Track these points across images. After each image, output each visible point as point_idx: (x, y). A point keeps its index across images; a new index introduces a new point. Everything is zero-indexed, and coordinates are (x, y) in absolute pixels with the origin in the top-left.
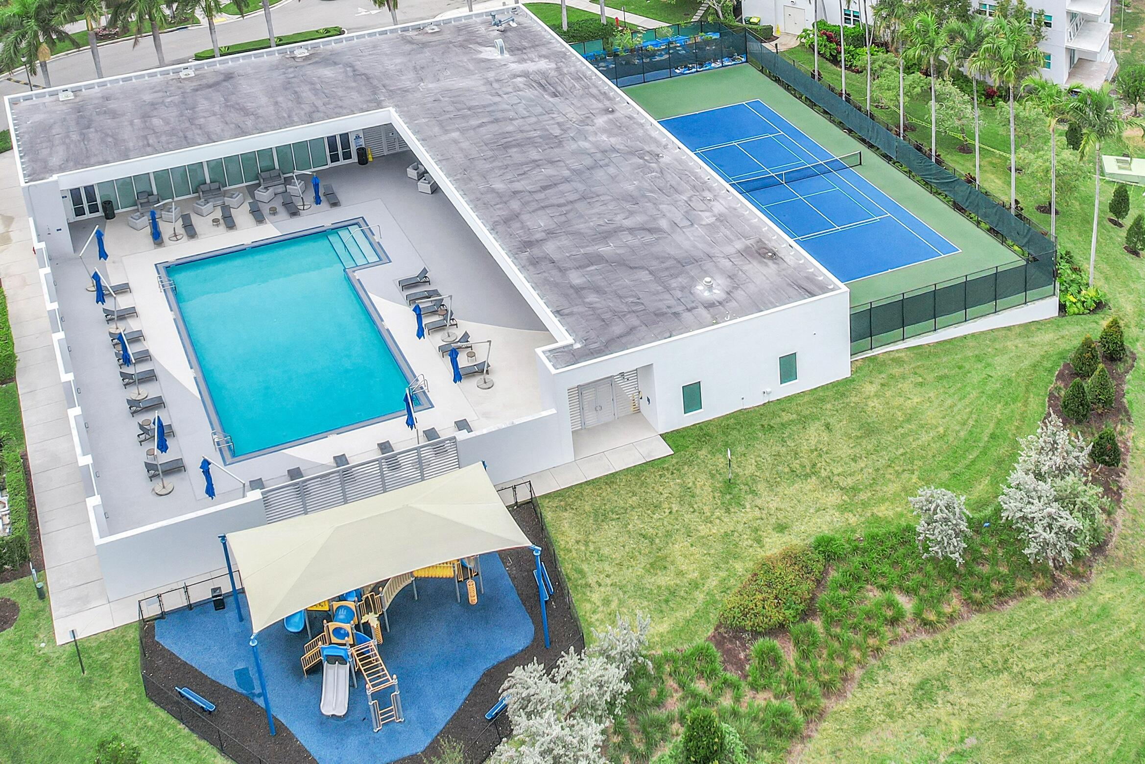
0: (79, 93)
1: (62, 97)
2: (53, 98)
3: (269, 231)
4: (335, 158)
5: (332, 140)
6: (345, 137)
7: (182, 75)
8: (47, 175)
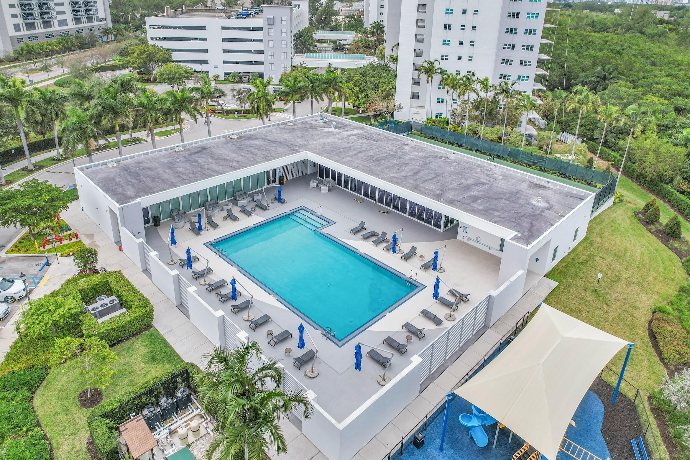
0: (119, 163)
1: (110, 165)
2: (105, 166)
4: (269, 183)
5: (268, 172)
6: (274, 171)
7: (176, 149)
8: (130, 200)
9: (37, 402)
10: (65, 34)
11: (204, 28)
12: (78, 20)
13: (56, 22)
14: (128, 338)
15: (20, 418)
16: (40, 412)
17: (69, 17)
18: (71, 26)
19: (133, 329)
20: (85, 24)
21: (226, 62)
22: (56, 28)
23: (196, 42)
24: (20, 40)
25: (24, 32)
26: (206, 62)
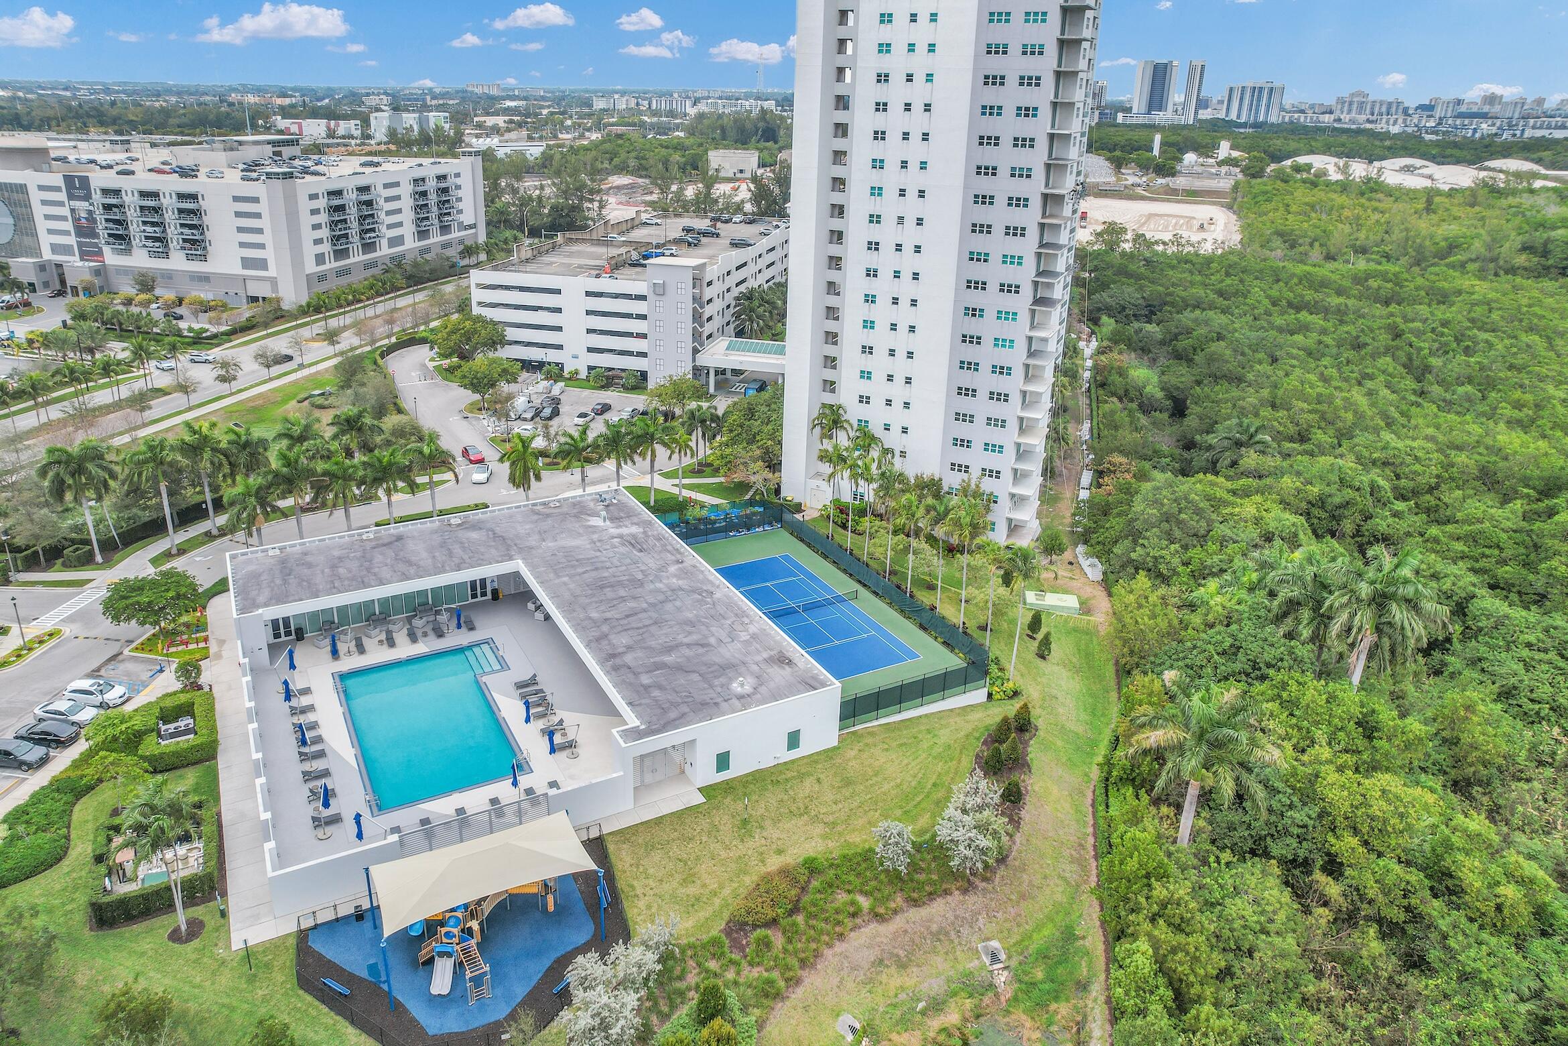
0: (284, 550)
1: (271, 553)
2: (264, 554)
3: (421, 648)
4: (474, 596)
5: (473, 583)
6: (483, 581)
7: (364, 537)
8: (255, 610)
9: (77, 808)
10: (398, 261)
11: (558, 292)
12: (422, 234)
13: (384, 242)
14: (183, 766)
15: (55, 818)
16: (75, 817)
17: (408, 230)
18: (411, 243)
19: (192, 758)
20: (436, 239)
21: (590, 350)
22: (384, 250)
23: (546, 313)
24: (322, 278)
25: (331, 265)
26: (560, 347)
